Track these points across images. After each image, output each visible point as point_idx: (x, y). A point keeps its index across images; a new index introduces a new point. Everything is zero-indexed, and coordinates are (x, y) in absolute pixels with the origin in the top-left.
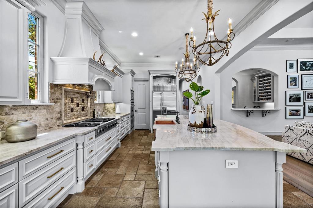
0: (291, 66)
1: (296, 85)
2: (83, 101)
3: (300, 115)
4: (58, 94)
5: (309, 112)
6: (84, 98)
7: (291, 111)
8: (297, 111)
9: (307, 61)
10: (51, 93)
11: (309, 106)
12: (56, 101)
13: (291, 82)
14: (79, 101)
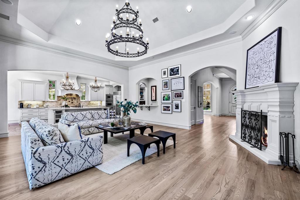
0: (165, 73)
1: (167, 87)
2: (72, 100)
3: (169, 110)
4: (60, 98)
5: (175, 109)
6: (73, 99)
7: (164, 107)
8: (168, 107)
9: (174, 68)
10: (57, 98)
11: (176, 104)
12: (59, 100)
13: (164, 85)
14: (70, 100)
